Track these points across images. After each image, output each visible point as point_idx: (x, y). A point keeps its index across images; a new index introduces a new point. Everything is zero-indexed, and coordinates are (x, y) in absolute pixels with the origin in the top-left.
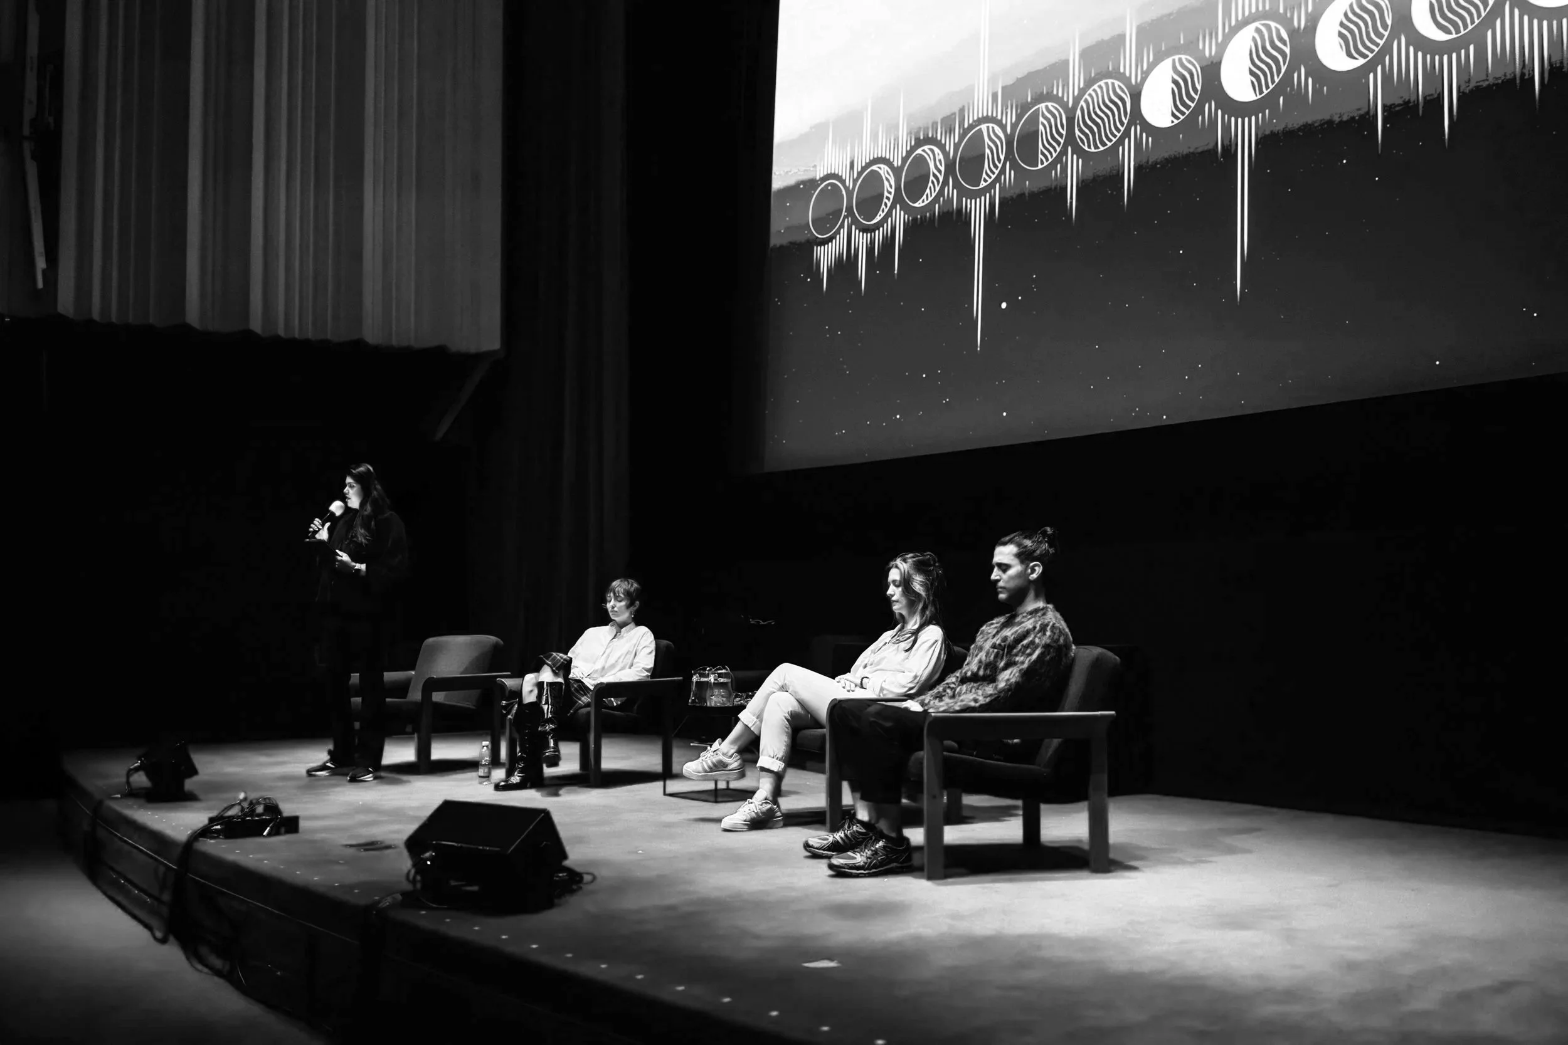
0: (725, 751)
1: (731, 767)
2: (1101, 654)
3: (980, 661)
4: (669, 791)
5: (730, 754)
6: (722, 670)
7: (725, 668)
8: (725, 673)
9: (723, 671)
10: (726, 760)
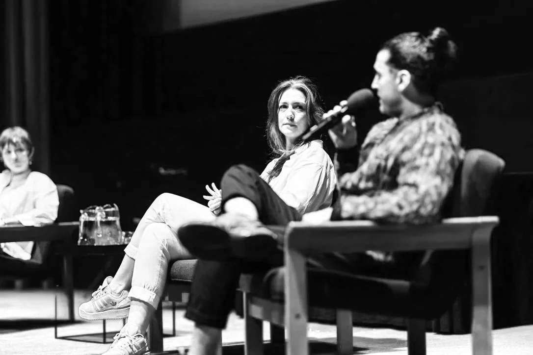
0: (113, 289)
1: (118, 305)
2: (482, 156)
3: (361, 174)
4: (59, 335)
5: (118, 291)
6: (110, 208)
7: (113, 206)
8: (114, 211)
9: (112, 209)
10: (115, 298)
